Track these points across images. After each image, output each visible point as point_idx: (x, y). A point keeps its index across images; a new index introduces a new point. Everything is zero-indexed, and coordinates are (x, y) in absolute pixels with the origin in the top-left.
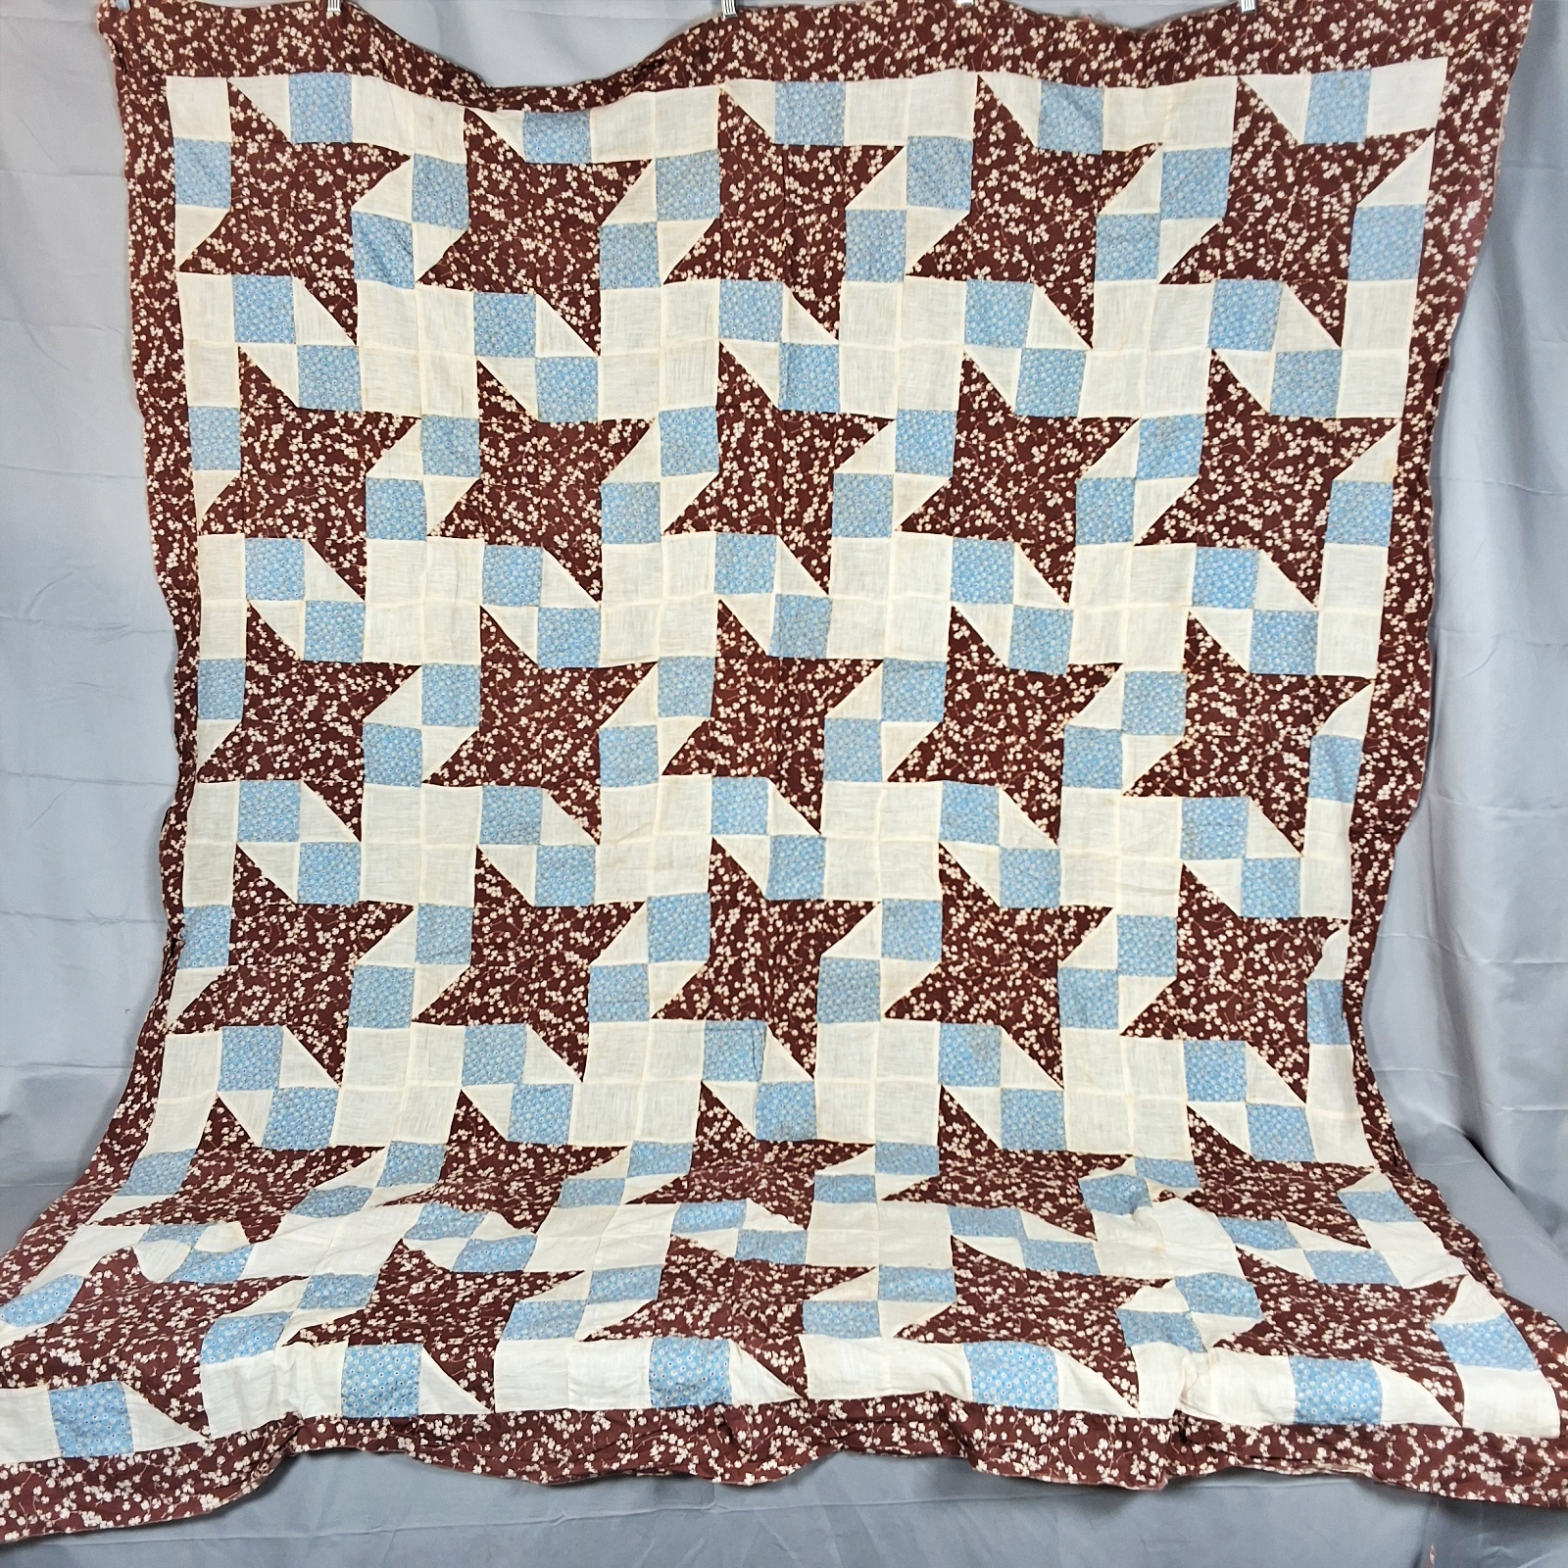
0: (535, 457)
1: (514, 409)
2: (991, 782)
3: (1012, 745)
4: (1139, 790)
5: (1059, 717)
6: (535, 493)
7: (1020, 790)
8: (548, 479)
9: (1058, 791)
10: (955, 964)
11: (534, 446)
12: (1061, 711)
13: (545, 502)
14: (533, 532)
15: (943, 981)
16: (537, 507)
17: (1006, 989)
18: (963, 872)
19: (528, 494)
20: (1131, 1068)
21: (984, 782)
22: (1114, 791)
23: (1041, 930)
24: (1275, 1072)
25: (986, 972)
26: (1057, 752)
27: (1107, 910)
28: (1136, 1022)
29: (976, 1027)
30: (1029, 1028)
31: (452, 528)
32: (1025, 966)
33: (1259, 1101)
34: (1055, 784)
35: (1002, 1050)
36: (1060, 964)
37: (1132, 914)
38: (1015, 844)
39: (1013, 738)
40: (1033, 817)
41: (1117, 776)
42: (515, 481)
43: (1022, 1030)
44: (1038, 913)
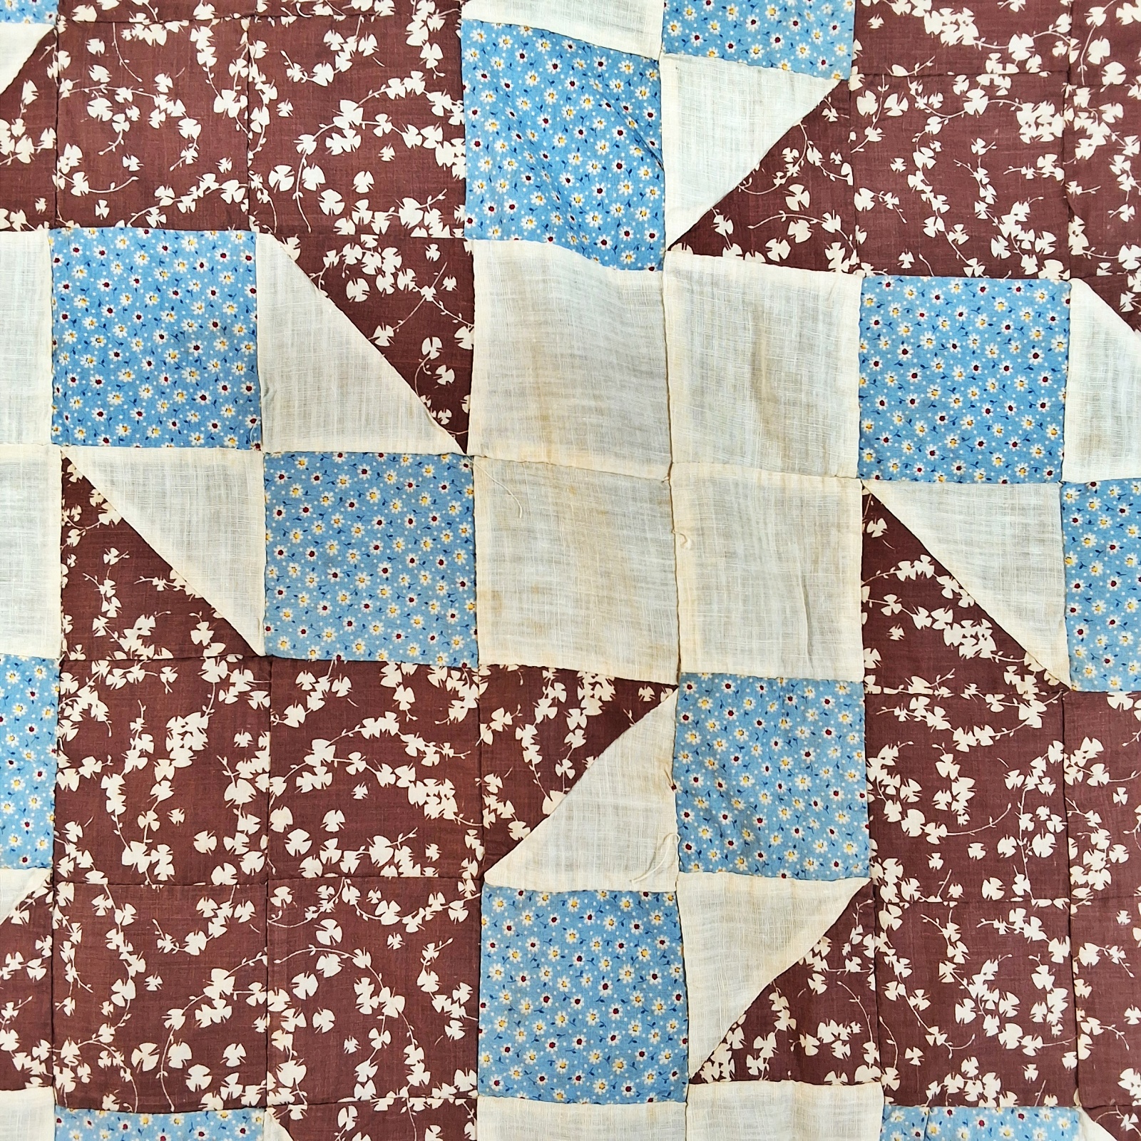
0: (1058, 803)
1: (987, 648)
6: (1057, 924)
8: (1100, 879)
11: (1055, 771)
13: (1089, 955)
14: (1047, 1060)
16: (1063, 975)
19: (1034, 931)
31: (767, 1046)
42: (992, 889)
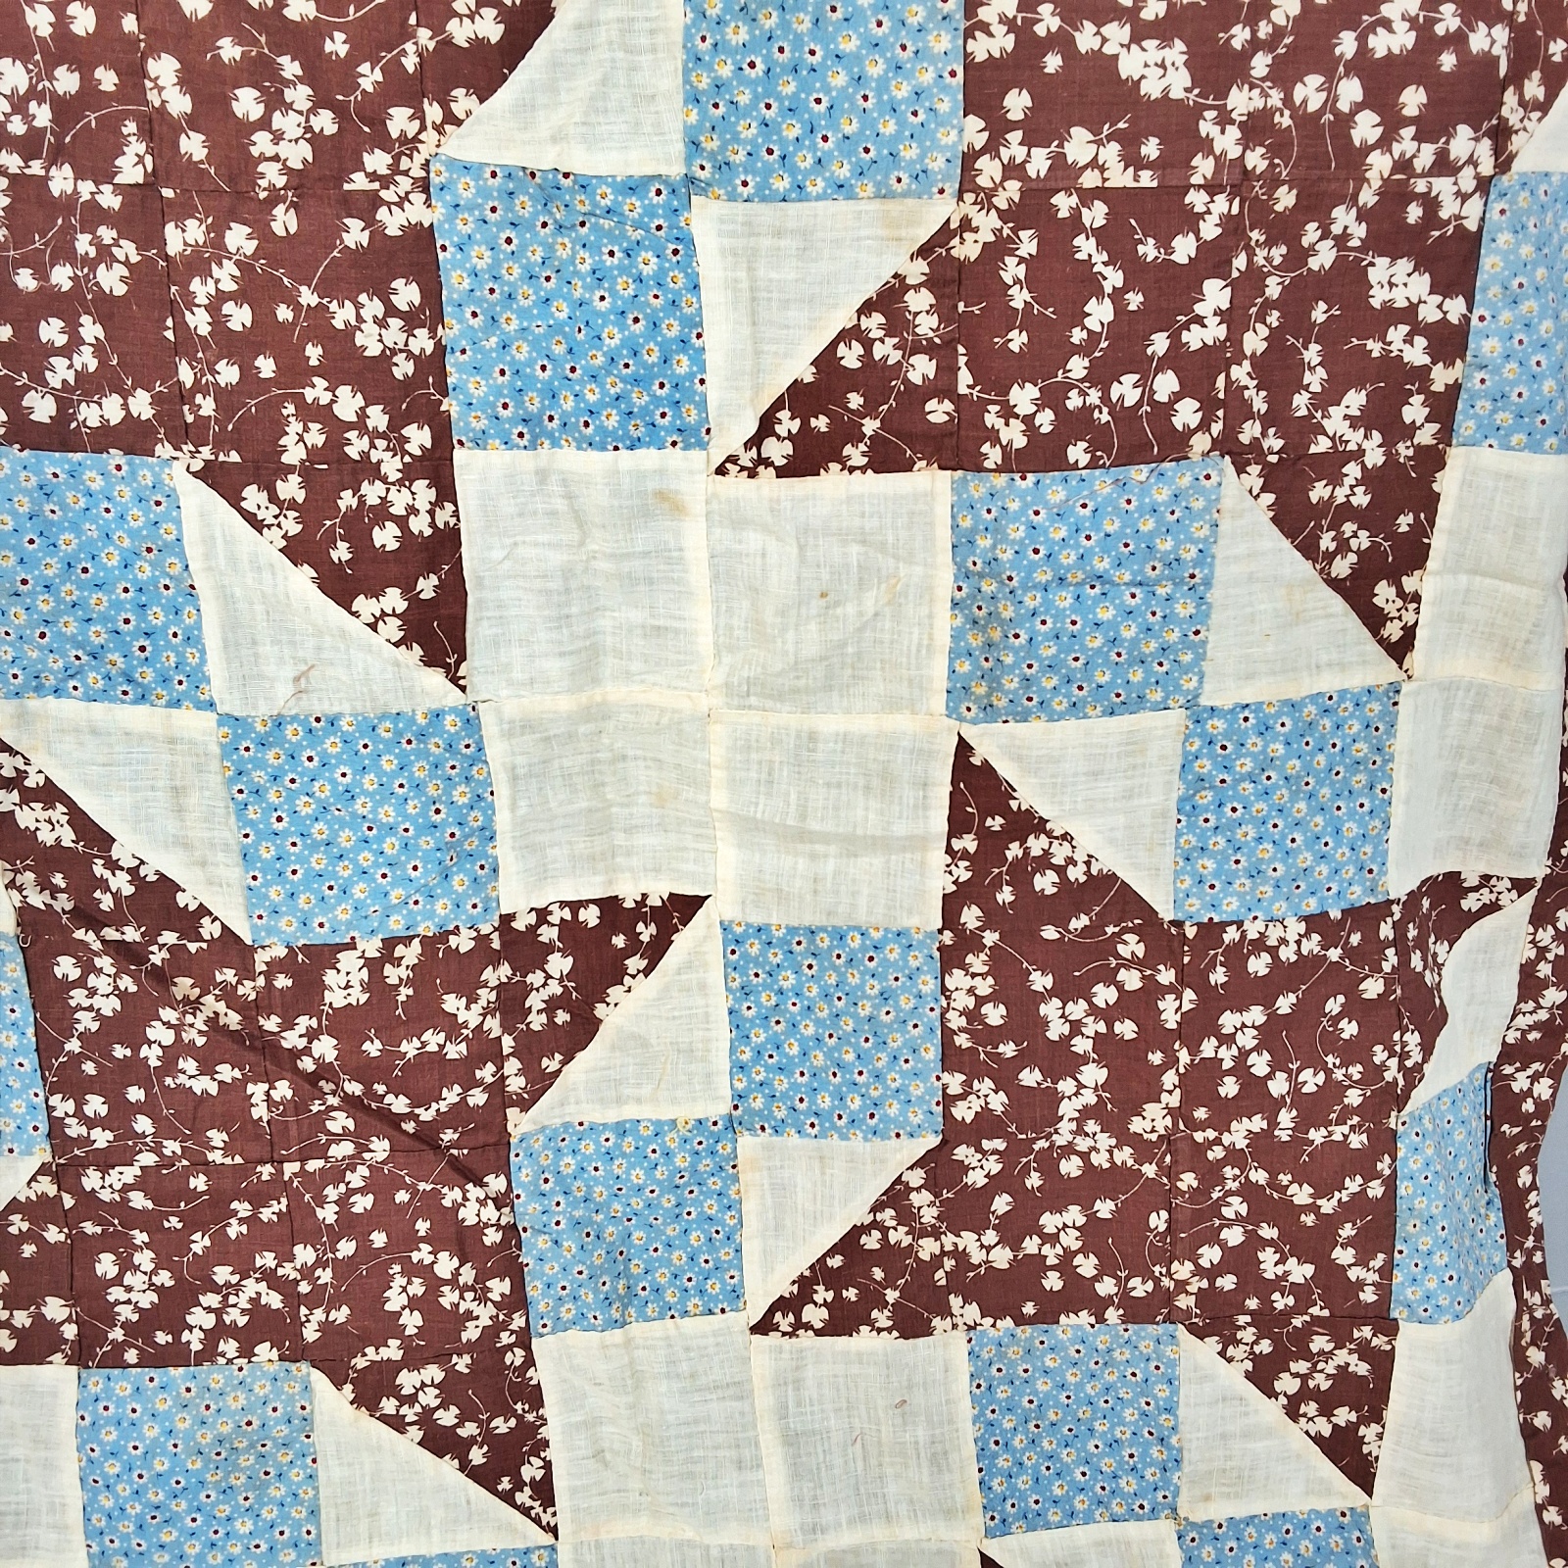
2: (133, 438)
3: (199, 263)
4: (777, 450)
5: (399, 120)
7: (266, 470)
9: (436, 468)
10: (105, 1161)
12: (407, 90)
15: (66, 1219)
17: (314, 1233)
18: (79, 819)
20: (791, 1440)
21: (104, 439)
22: (675, 457)
23: (426, 1014)
24: (1274, 1409)
25: (228, 1186)
26: (406, 294)
27: (685, 907)
28: (805, 1286)
29: (214, 1375)
30: (413, 1359)
32: (380, 1148)
33: (1219, 1511)
34: (418, 437)
35: (323, 1440)
36: (518, 1123)
37: (777, 918)
38: (278, 697)
39: (195, 231)
40: (340, 587)
41: (686, 391)
43: (393, 1368)
44: (411, 954)
